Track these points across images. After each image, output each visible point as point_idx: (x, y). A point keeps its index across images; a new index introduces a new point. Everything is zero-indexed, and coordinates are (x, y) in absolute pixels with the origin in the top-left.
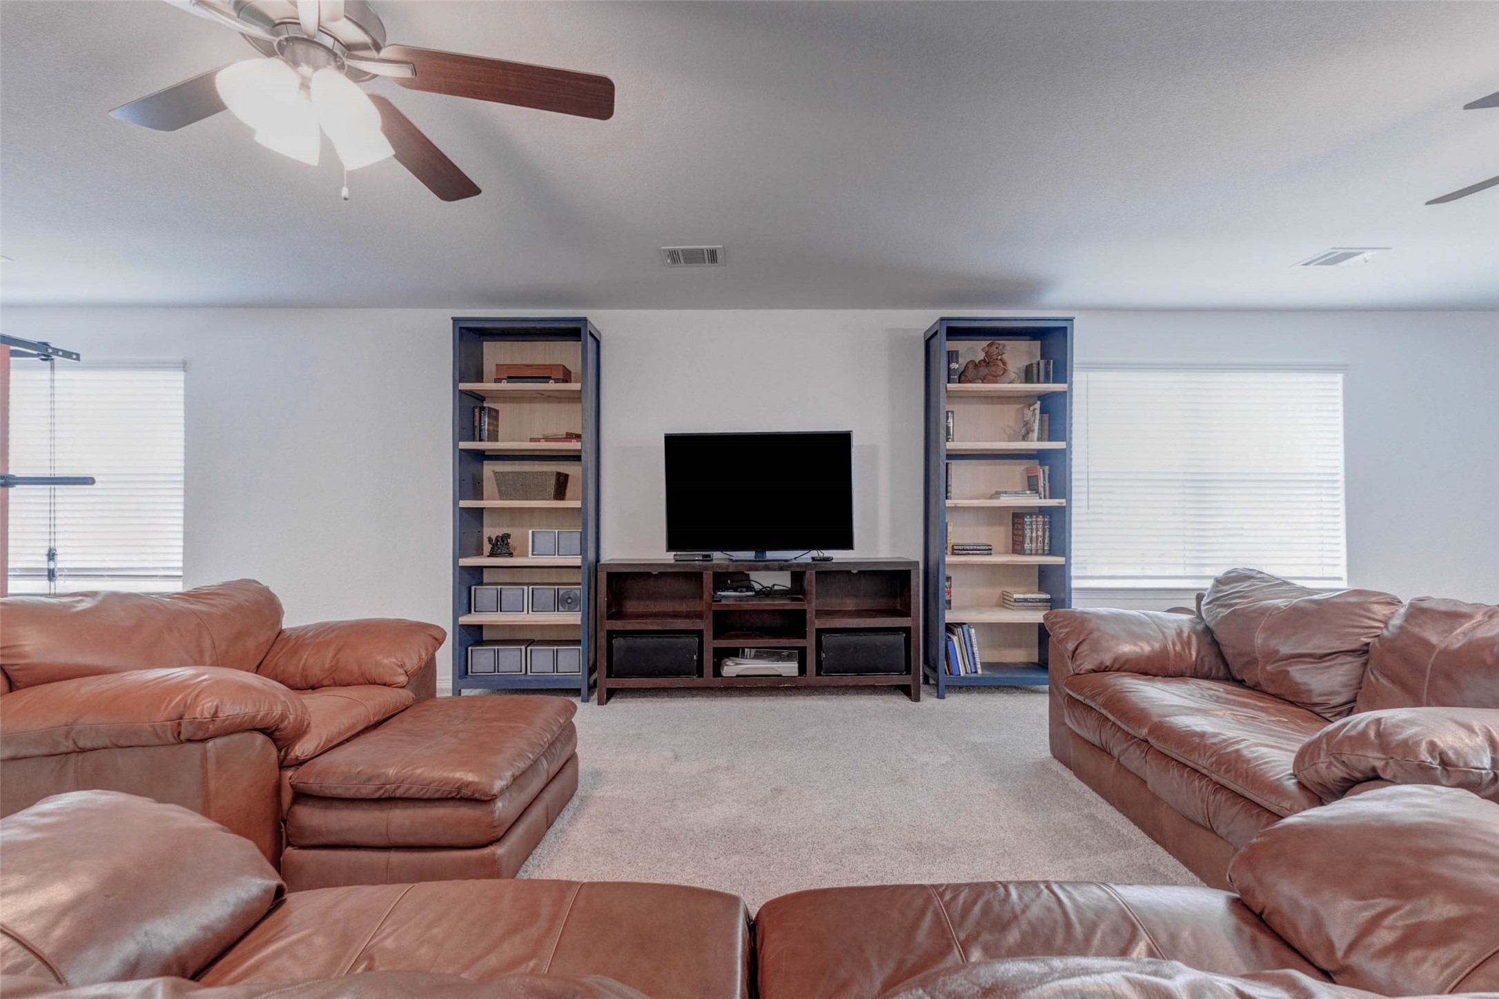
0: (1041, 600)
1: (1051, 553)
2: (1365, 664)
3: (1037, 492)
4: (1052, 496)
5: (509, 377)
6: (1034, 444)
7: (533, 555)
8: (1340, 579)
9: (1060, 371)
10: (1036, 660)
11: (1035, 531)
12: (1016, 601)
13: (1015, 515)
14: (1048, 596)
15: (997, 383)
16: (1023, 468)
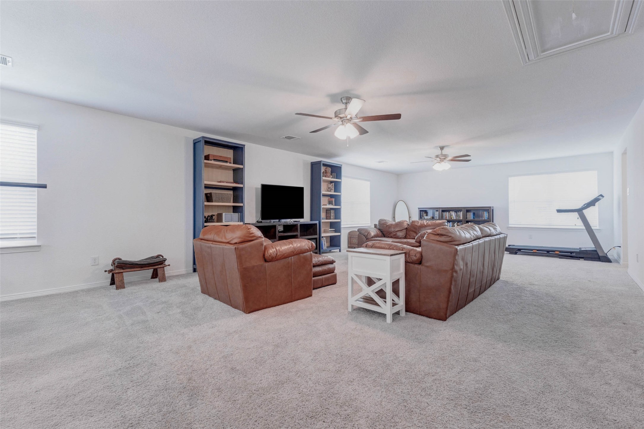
0: (333, 230)
1: (335, 219)
2: (406, 230)
3: (332, 204)
4: (335, 205)
5: (214, 159)
6: (332, 193)
7: (225, 221)
8: (369, 224)
9: (339, 176)
10: (329, 245)
11: (332, 213)
12: (330, 231)
13: (327, 210)
14: (334, 229)
15: (328, 178)
16: (328, 198)
